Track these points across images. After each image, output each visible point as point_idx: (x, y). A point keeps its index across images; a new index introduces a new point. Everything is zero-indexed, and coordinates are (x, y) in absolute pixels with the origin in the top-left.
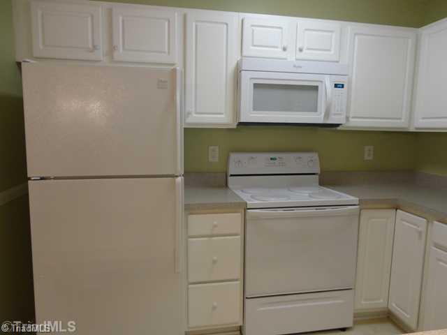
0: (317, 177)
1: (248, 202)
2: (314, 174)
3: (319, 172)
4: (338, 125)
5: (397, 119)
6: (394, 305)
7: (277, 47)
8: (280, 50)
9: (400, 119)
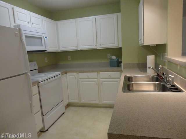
0: (37, 70)
1: (39, 80)
2: (35, 70)
3: (38, 68)
4: (46, 51)
5: (55, 48)
6: (71, 100)
7: (26, 22)
8: (27, 23)
9: (56, 48)
